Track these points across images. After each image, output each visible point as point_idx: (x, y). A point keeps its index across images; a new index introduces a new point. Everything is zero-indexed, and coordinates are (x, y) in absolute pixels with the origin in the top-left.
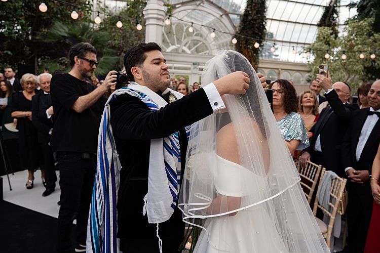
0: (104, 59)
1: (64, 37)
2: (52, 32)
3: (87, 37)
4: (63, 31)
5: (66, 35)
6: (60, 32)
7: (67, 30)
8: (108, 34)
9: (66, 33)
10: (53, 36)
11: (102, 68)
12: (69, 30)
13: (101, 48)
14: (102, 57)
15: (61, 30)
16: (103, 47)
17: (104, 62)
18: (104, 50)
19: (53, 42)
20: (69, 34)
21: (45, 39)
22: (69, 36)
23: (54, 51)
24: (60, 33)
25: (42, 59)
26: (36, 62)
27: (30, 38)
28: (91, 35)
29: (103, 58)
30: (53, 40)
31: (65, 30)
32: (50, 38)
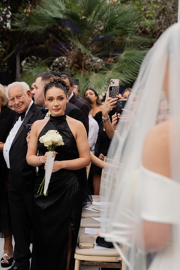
0: (124, 55)
1: (57, 19)
2: (38, 12)
3: (97, 17)
4: (58, 9)
5: (61, 16)
6: (52, 12)
7: (63, 8)
8: (136, 7)
9: (61, 12)
10: (41, 19)
11: (121, 72)
12: (67, 7)
13: (121, 35)
14: (122, 51)
15: (54, 8)
16: (125, 33)
17: (125, 61)
18: (128, 39)
19: (41, 30)
20: (65, 14)
21: (27, 25)
22: (65, 17)
23: (43, 46)
24: (50, 13)
25: (27, 61)
26: (18, 67)
27: (8, 25)
28: (104, 13)
29: (124, 53)
30: (40, 27)
31: (59, 7)
32: (35, 24)
